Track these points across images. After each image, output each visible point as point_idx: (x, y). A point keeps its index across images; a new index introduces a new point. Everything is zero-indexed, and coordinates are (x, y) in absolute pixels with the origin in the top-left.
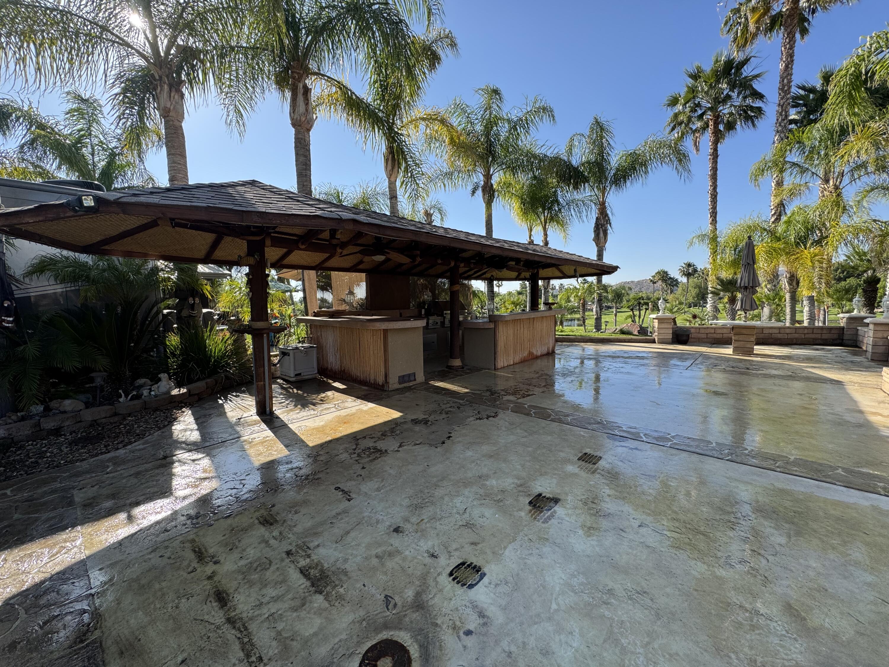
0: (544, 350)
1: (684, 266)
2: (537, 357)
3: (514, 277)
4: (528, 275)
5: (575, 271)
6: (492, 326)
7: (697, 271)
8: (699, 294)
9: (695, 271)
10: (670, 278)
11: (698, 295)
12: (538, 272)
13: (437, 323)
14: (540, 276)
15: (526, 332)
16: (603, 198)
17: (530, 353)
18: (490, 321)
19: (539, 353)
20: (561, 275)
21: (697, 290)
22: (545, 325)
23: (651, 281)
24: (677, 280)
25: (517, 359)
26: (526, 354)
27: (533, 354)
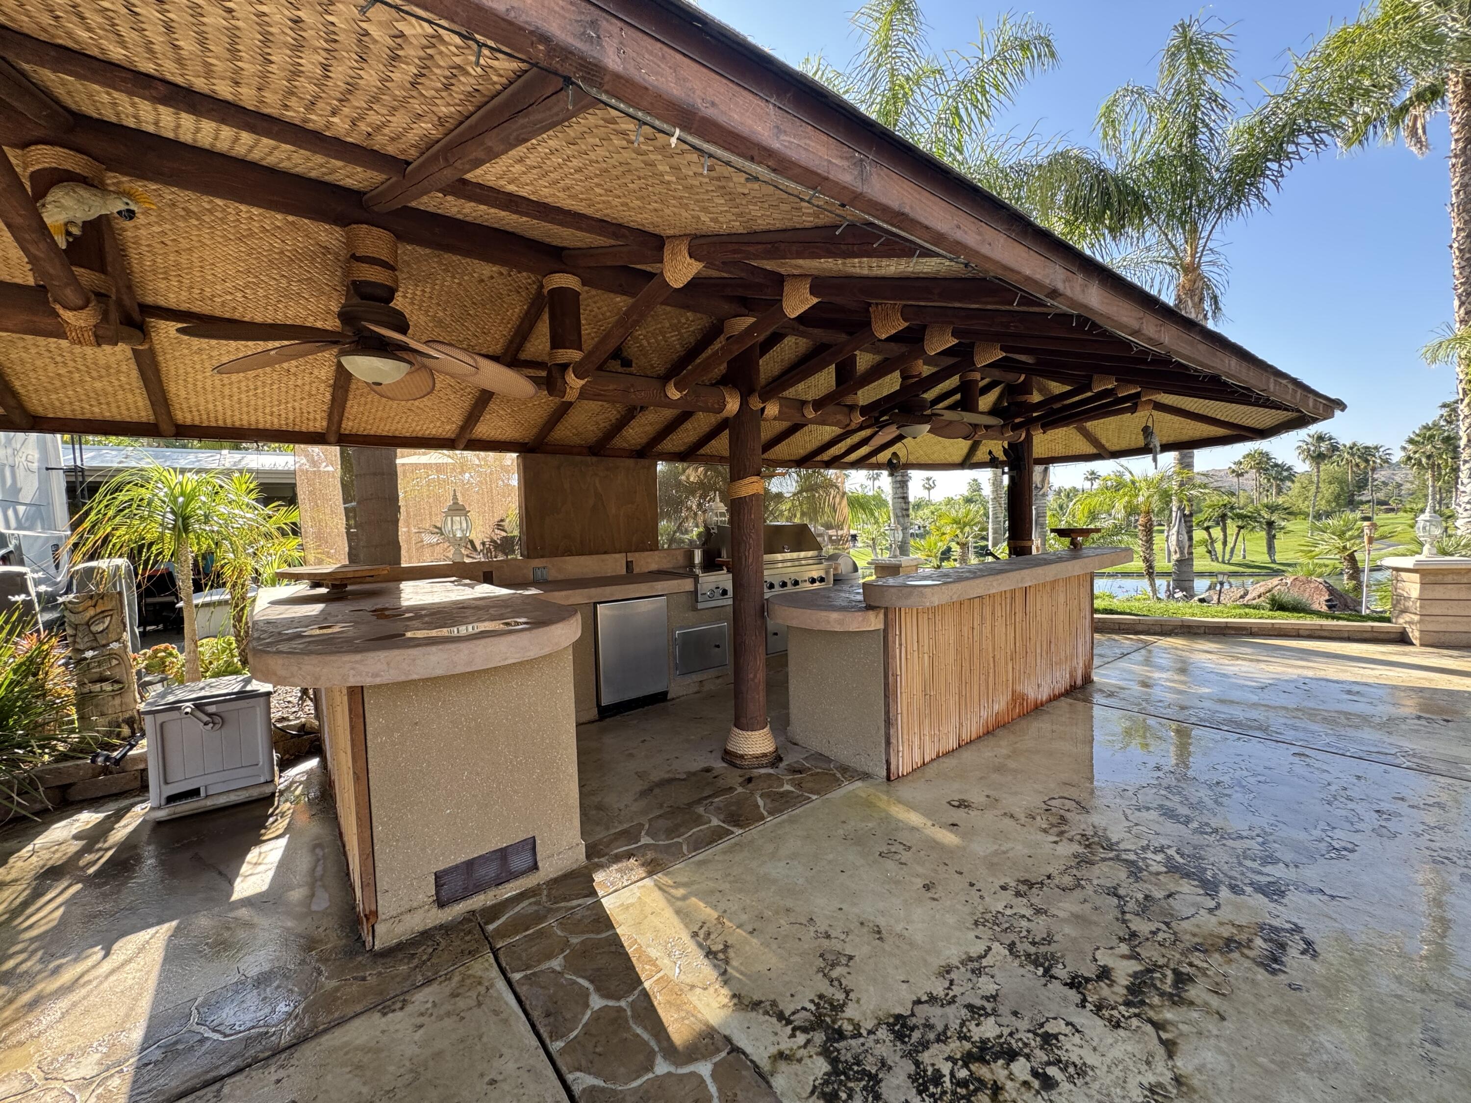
0: (1061, 681)
1: (1310, 440)
2: (1038, 708)
3: (958, 458)
4: (997, 447)
5: (1147, 432)
6: (874, 622)
7: (1337, 449)
8: (1339, 495)
9: (1334, 448)
10: (1276, 465)
11: (1337, 498)
12: (1029, 439)
13: (725, 592)
14: (1035, 455)
15: (1000, 628)
16: (1193, 256)
17: (1017, 698)
18: (869, 608)
19: (1044, 694)
20: (1091, 450)
21: (1335, 488)
22: (1062, 599)
23: (1233, 471)
24: (1289, 469)
25: (972, 728)
26: (1000, 704)
27: (1023, 697)
